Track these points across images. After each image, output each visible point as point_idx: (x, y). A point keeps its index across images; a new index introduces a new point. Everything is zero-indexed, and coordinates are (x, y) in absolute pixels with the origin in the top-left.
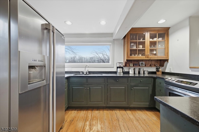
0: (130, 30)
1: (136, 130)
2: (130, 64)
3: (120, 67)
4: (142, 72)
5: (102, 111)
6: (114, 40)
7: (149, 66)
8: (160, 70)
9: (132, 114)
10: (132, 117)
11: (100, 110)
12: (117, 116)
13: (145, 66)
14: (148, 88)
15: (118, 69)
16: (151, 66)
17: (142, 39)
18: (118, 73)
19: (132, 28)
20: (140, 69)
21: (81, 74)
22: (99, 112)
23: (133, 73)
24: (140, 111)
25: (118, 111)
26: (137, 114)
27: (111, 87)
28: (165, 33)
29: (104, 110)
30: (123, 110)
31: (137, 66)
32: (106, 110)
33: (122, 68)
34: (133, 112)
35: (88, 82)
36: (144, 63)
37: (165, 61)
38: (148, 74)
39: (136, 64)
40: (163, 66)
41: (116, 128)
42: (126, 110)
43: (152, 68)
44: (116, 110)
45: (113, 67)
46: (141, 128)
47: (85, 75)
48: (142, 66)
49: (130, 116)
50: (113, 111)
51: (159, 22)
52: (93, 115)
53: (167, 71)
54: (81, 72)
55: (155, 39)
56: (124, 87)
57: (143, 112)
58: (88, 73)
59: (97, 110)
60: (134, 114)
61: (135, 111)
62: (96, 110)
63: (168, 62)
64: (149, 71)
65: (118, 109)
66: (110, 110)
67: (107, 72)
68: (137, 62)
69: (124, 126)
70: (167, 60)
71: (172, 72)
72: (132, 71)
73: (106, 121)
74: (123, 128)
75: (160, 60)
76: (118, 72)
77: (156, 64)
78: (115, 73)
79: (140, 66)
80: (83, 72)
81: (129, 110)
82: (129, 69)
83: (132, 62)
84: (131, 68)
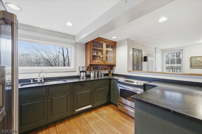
0: (96, 38)
1: (104, 125)
2: (91, 68)
3: (83, 72)
4: (100, 75)
5: (68, 122)
6: (76, 43)
7: (104, 69)
8: (111, 72)
9: (97, 113)
10: (97, 116)
11: (65, 122)
12: (85, 120)
13: (102, 69)
14: (106, 88)
15: (81, 73)
16: (105, 69)
17: (100, 48)
18: (81, 78)
19: (99, 37)
20: (98, 72)
21: (32, 82)
22: (65, 125)
23: (94, 76)
24: (101, 108)
25: (84, 115)
26: (100, 112)
27: (77, 93)
28: (114, 46)
29: (70, 120)
30: (88, 113)
31: (97, 70)
32: (72, 119)
33: (85, 72)
34: (96, 111)
35: (49, 93)
36: (101, 67)
37: (114, 66)
38: (104, 76)
39: (95, 68)
40: (112, 69)
41: (89, 132)
42: (90, 111)
43: (106, 71)
44: (82, 115)
45: (75, 71)
46: (107, 122)
47: (39, 83)
48: (100, 70)
49: (95, 116)
50: (79, 117)
51: (113, 37)
52: (59, 131)
53: (115, 73)
54: (32, 80)
55: (109, 49)
56: (89, 91)
57: (103, 108)
58: (43, 81)
59: (61, 123)
60: (98, 112)
61: (97, 109)
62: (59, 124)
63: (115, 66)
64: (104, 73)
65: (83, 113)
66: (76, 117)
67: (69, 76)
68: (96, 66)
69: (94, 127)
70: (115, 65)
71: (118, 74)
72: (93, 74)
73: (76, 130)
74: (94, 129)
75: (111, 65)
76: (81, 76)
77: (108, 68)
78: (78, 77)
79: (98, 69)
80: (35, 80)
81: (93, 111)
82: (90, 72)
83: (93, 66)
84: (92, 72)
